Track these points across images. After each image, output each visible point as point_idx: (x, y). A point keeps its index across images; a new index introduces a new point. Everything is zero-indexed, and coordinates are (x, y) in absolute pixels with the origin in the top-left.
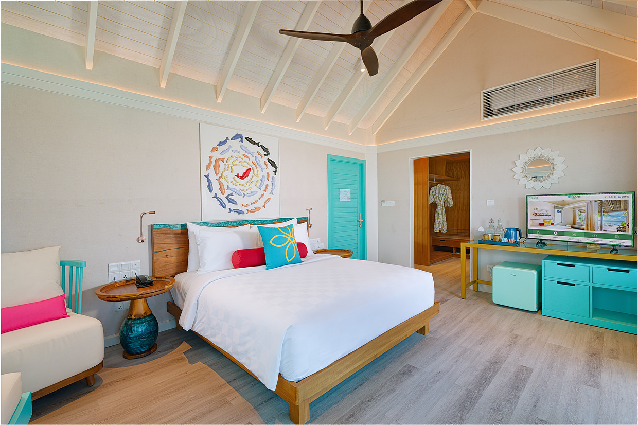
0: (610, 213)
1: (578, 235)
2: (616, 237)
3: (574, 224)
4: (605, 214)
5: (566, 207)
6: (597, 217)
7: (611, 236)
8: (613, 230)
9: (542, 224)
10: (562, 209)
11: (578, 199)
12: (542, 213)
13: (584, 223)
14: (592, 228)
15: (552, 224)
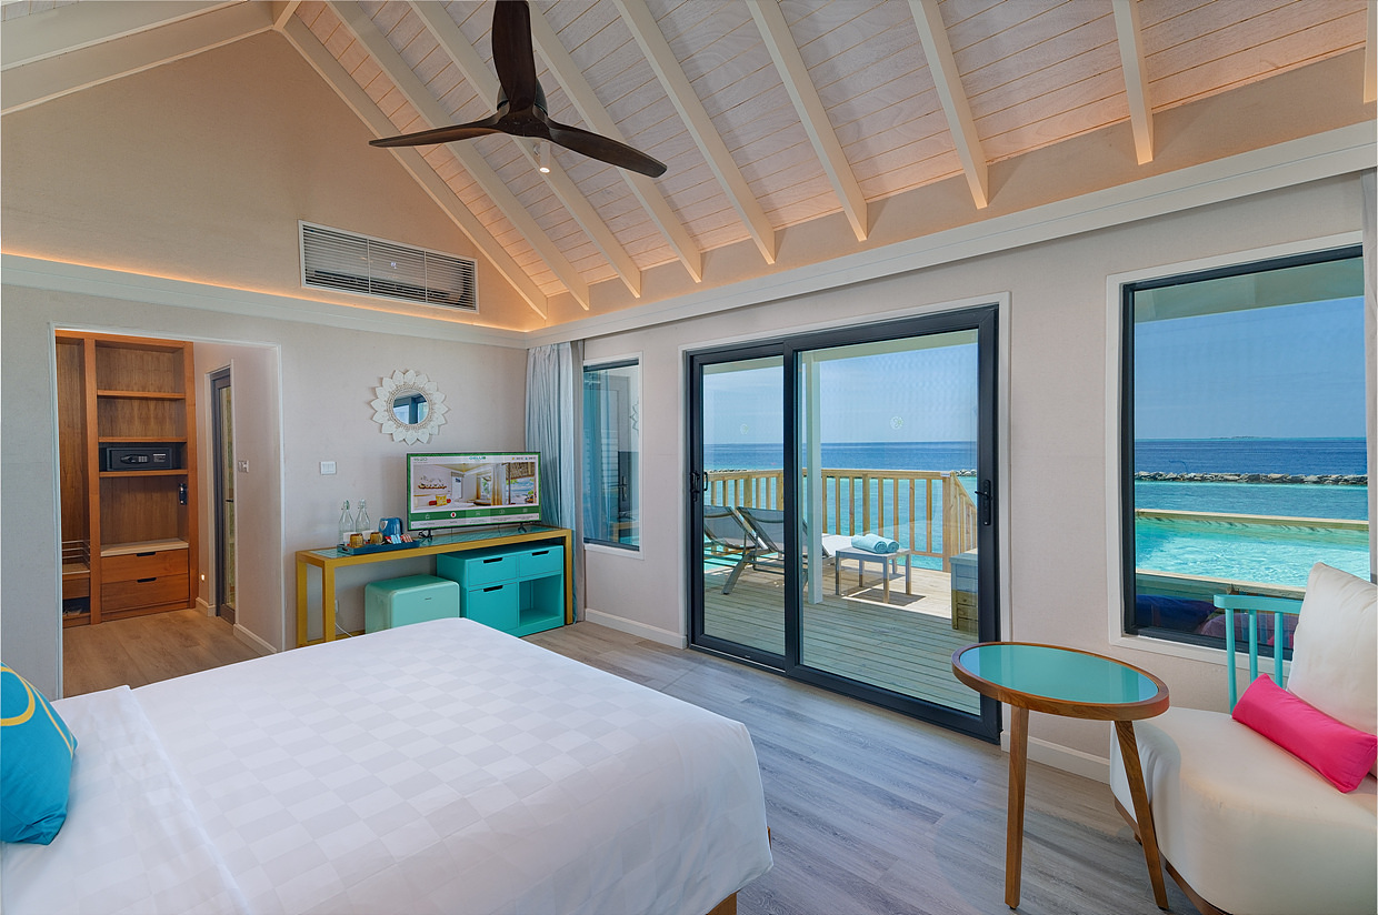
0: (518, 480)
1: (483, 513)
2: (525, 510)
3: (478, 498)
4: (513, 481)
5: (467, 474)
6: (504, 486)
7: (519, 511)
8: (520, 502)
9: (433, 503)
10: (463, 476)
11: (482, 461)
12: (432, 484)
13: (490, 496)
14: (500, 503)
15: (449, 501)
